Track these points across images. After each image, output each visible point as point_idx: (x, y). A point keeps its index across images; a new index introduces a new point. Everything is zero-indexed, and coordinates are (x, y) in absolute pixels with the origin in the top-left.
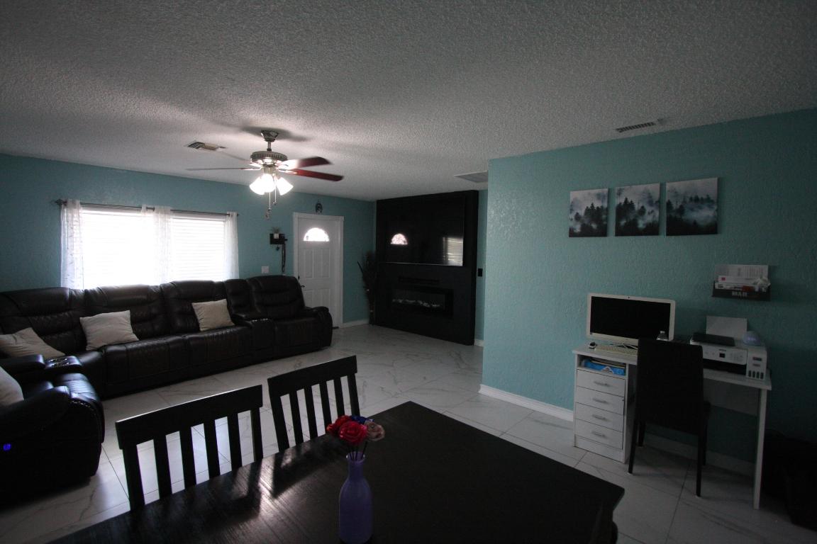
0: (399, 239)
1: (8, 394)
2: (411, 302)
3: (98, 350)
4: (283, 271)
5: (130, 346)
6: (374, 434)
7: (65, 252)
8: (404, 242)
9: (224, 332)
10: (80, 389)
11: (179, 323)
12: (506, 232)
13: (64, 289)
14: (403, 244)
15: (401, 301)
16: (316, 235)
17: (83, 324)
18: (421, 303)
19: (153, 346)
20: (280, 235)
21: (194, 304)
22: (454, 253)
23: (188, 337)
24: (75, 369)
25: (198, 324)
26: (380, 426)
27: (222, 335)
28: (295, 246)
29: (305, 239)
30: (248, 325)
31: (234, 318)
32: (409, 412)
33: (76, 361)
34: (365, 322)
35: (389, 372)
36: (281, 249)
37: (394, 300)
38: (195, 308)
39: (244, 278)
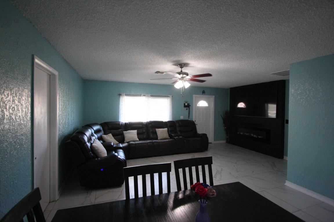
0: (241, 105)
1: (103, 153)
2: (247, 134)
3: (127, 142)
4: (189, 118)
5: (136, 142)
6: (211, 194)
7: (121, 110)
8: (244, 106)
9: (166, 140)
10: (121, 155)
11: (151, 136)
12: (302, 100)
13: (120, 122)
14: (243, 107)
15: (242, 133)
16: (203, 104)
17: (124, 134)
18: (252, 135)
19: (143, 143)
20: (188, 104)
21: (156, 129)
22: (272, 111)
23: (154, 141)
24: (121, 148)
25: (157, 137)
26: (214, 191)
27: (165, 142)
28: (194, 109)
29: (198, 105)
30: (175, 139)
31: (170, 135)
32: (237, 187)
33: (121, 146)
34: (224, 142)
35: (234, 166)
36: (188, 109)
37: (238, 133)
38: (157, 131)
39: (174, 120)
